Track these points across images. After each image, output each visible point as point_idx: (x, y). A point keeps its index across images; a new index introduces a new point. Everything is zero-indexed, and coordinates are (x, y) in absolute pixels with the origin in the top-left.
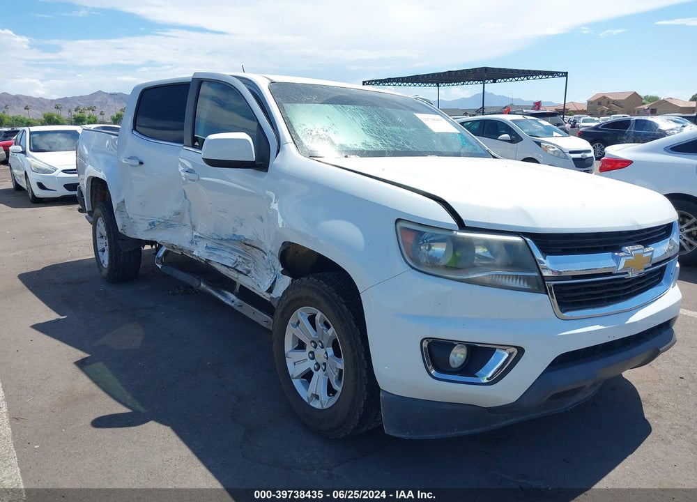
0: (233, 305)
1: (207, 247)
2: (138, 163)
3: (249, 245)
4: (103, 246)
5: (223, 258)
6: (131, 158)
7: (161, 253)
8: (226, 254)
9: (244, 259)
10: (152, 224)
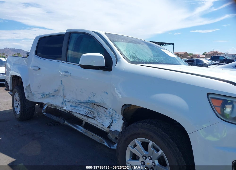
0: (82, 132)
1: (71, 106)
2: (38, 69)
3: (96, 105)
4: (17, 105)
5: (80, 111)
6: (35, 67)
7: (45, 108)
8: (81, 109)
9: (91, 111)
10: (43, 96)
